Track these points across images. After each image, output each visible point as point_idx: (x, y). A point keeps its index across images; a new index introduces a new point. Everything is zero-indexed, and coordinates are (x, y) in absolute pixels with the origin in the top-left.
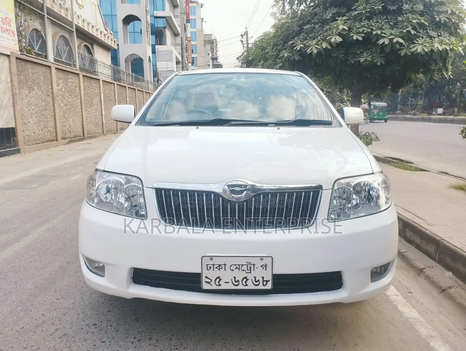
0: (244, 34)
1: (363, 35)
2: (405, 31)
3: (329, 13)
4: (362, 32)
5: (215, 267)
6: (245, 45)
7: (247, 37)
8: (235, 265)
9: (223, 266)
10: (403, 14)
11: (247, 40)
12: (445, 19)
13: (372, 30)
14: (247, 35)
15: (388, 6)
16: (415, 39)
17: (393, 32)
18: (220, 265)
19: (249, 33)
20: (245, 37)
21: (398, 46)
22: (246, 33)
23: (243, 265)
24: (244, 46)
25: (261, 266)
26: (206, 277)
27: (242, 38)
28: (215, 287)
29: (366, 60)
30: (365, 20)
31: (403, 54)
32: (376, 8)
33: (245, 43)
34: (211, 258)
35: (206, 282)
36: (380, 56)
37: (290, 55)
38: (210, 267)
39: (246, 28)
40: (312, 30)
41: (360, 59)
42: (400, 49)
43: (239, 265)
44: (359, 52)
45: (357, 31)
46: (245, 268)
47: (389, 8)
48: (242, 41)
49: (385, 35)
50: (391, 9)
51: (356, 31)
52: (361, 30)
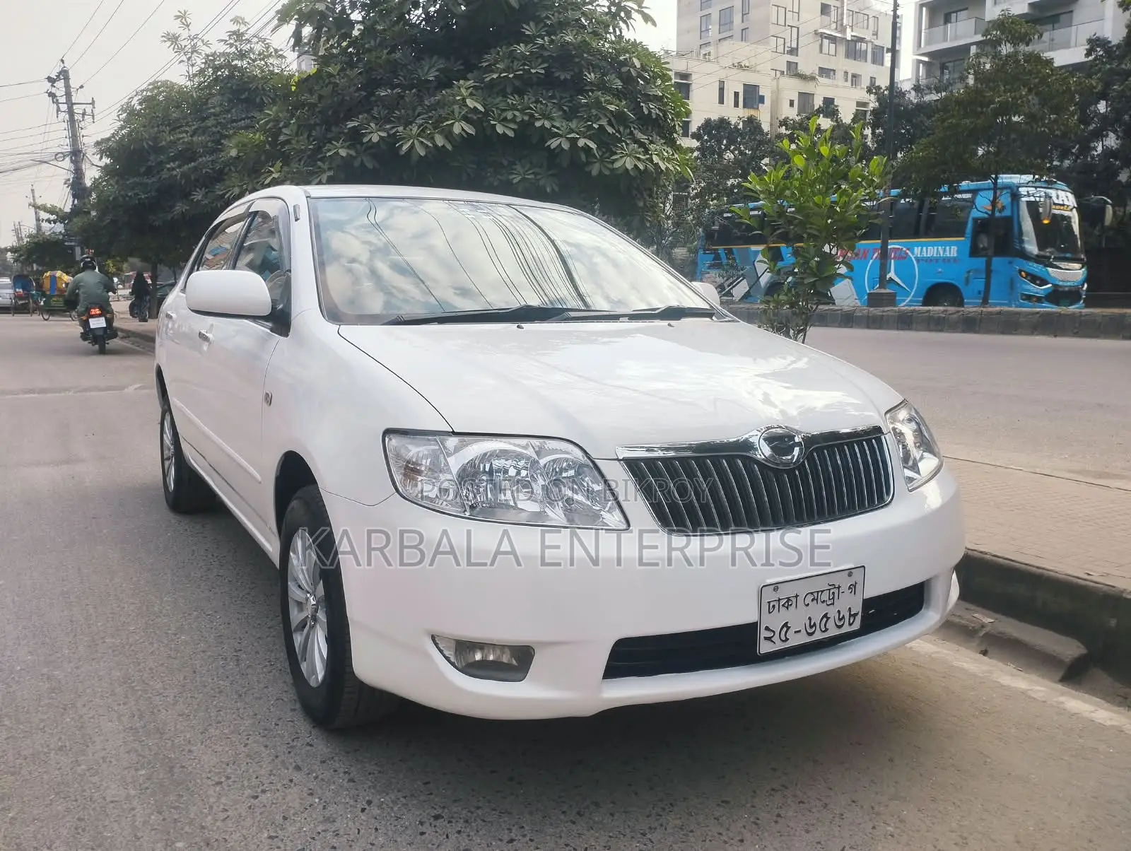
0: (58, 76)
1: (515, 127)
2: (596, 126)
3: (430, 68)
4: (513, 120)
5: (781, 604)
6: (64, 107)
7: (67, 86)
8: (812, 593)
9: (794, 600)
10: (587, 92)
11: (68, 94)
12: (657, 111)
13: (532, 116)
14: (67, 79)
15: (554, 70)
16: (612, 145)
17: (573, 125)
18: (789, 599)
19: (71, 75)
20: (60, 84)
21: (583, 157)
22: (64, 75)
23: (822, 591)
24: (58, 110)
25: (849, 588)
26: (767, 629)
27: (53, 86)
28: (779, 646)
29: (523, 179)
30: (512, 94)
31: (595, 172)
32: (533, 71)
33: (63, 100)
34: (776, 586)
35: (766, 638)
36: (550, 172)
37: (352, 153)
38: (774, 606)
39: (62, 61)
40: (397, 102)
41: (511, 177)
42: (588, 163)
43: (818, 592)
44: (505, 163)
45: (502, 118)
46: (825, 596)
47: (557, 74)
48: (52, 95)
49: (560, 132)
50: (562, 78)
51: (500, 115)
52: (509, 115)
